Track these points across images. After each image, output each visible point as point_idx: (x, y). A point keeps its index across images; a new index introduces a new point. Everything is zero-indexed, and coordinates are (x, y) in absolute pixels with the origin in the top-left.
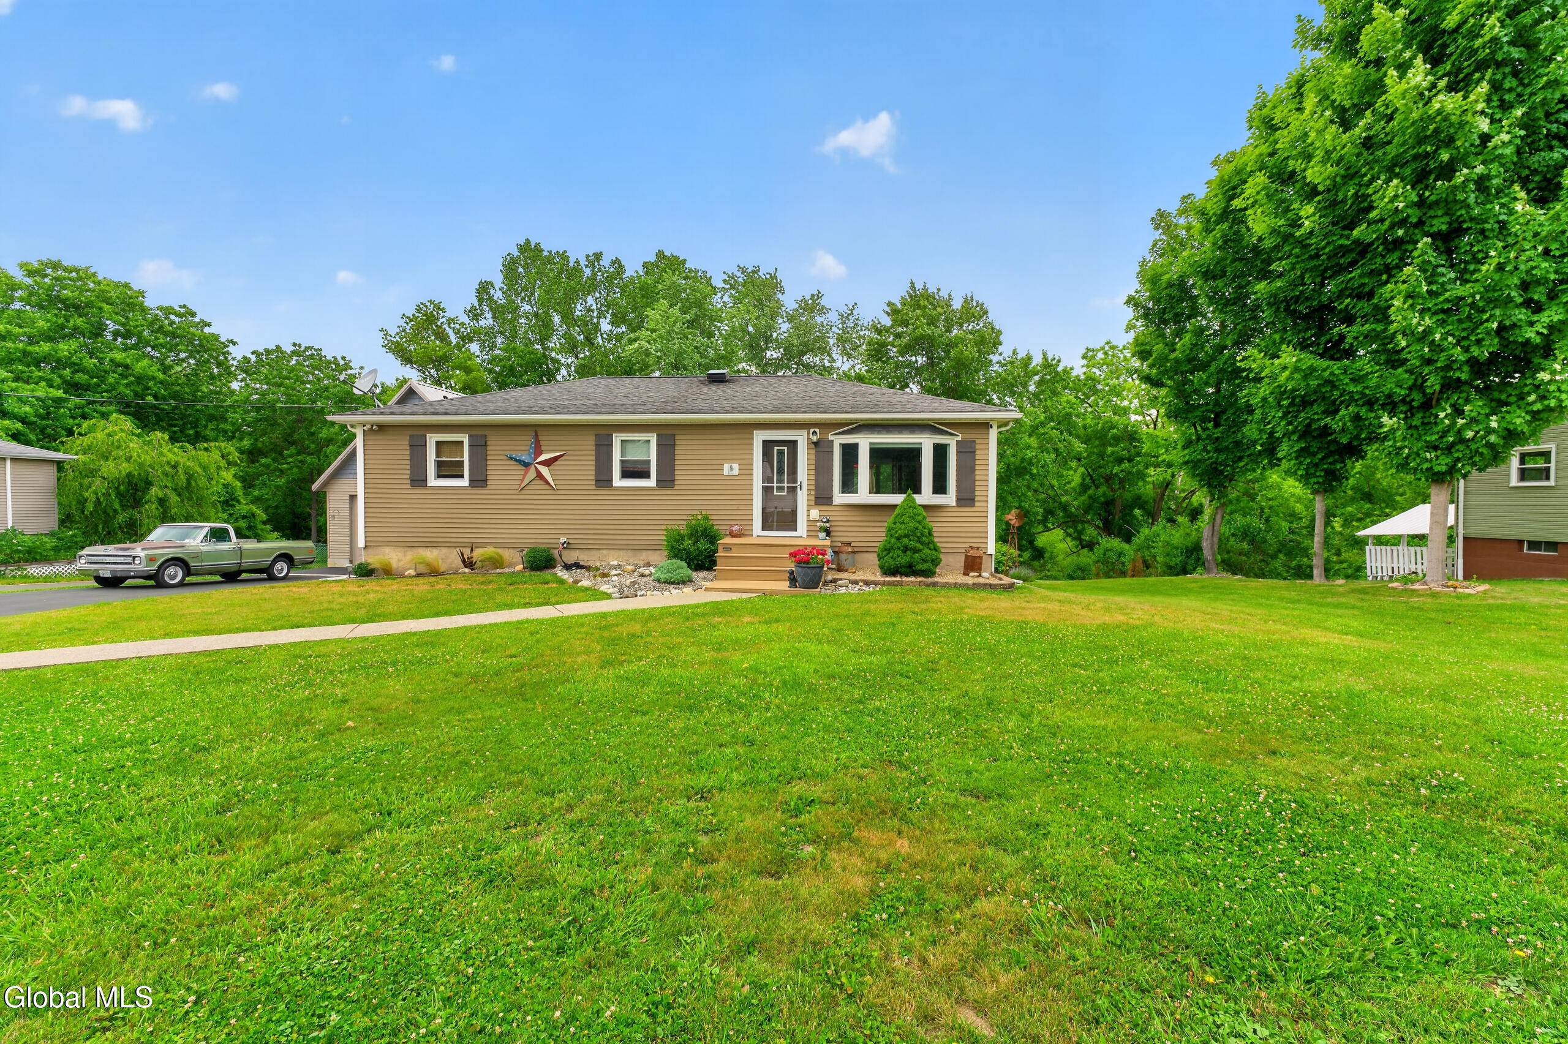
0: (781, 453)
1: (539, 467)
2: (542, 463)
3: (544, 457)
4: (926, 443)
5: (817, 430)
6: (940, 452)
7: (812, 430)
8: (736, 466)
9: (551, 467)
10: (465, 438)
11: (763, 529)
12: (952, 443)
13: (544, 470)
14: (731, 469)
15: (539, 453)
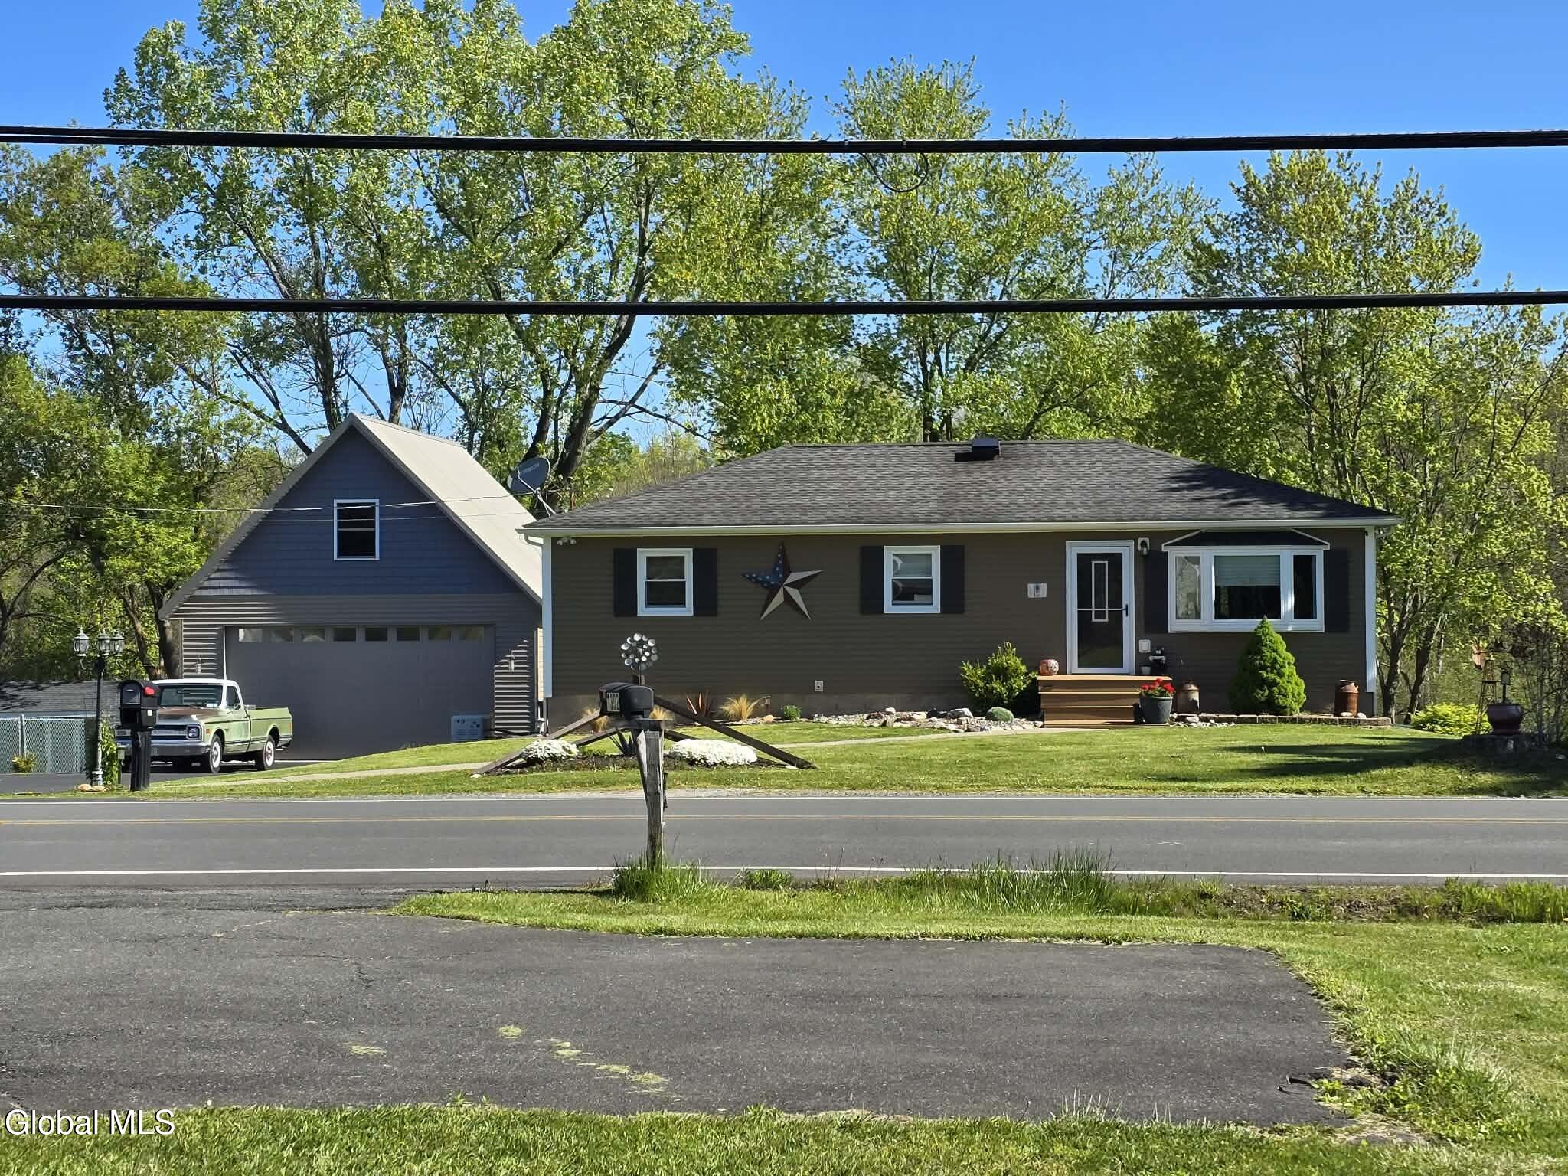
0: (1100, 569)
1: (787, 588)
2: (792, 585)
3: (794, 577)
4: (1287, 555)
5: (1147, 540)
6: (1304, 566)
7: (1140, 540)
8: (1043, 586)
9: (802, 590)
10: (687, 554)
11: (1079, 666)
12: (1318, 553)
13: (795, 594)
14: (1038, 591)
15: (787, 572)
